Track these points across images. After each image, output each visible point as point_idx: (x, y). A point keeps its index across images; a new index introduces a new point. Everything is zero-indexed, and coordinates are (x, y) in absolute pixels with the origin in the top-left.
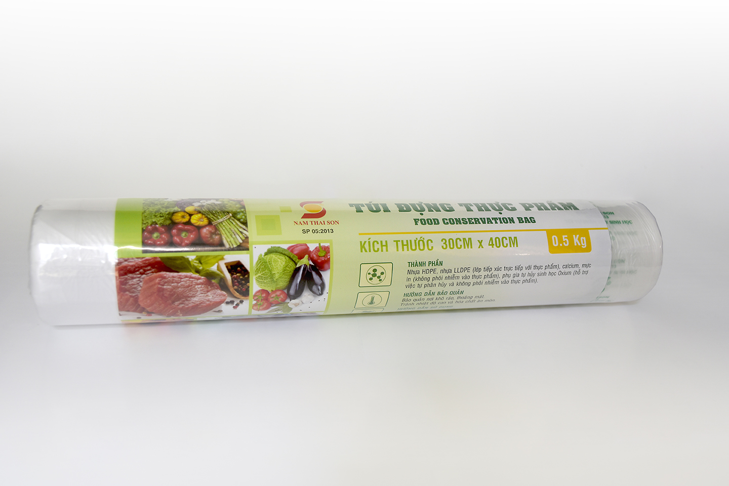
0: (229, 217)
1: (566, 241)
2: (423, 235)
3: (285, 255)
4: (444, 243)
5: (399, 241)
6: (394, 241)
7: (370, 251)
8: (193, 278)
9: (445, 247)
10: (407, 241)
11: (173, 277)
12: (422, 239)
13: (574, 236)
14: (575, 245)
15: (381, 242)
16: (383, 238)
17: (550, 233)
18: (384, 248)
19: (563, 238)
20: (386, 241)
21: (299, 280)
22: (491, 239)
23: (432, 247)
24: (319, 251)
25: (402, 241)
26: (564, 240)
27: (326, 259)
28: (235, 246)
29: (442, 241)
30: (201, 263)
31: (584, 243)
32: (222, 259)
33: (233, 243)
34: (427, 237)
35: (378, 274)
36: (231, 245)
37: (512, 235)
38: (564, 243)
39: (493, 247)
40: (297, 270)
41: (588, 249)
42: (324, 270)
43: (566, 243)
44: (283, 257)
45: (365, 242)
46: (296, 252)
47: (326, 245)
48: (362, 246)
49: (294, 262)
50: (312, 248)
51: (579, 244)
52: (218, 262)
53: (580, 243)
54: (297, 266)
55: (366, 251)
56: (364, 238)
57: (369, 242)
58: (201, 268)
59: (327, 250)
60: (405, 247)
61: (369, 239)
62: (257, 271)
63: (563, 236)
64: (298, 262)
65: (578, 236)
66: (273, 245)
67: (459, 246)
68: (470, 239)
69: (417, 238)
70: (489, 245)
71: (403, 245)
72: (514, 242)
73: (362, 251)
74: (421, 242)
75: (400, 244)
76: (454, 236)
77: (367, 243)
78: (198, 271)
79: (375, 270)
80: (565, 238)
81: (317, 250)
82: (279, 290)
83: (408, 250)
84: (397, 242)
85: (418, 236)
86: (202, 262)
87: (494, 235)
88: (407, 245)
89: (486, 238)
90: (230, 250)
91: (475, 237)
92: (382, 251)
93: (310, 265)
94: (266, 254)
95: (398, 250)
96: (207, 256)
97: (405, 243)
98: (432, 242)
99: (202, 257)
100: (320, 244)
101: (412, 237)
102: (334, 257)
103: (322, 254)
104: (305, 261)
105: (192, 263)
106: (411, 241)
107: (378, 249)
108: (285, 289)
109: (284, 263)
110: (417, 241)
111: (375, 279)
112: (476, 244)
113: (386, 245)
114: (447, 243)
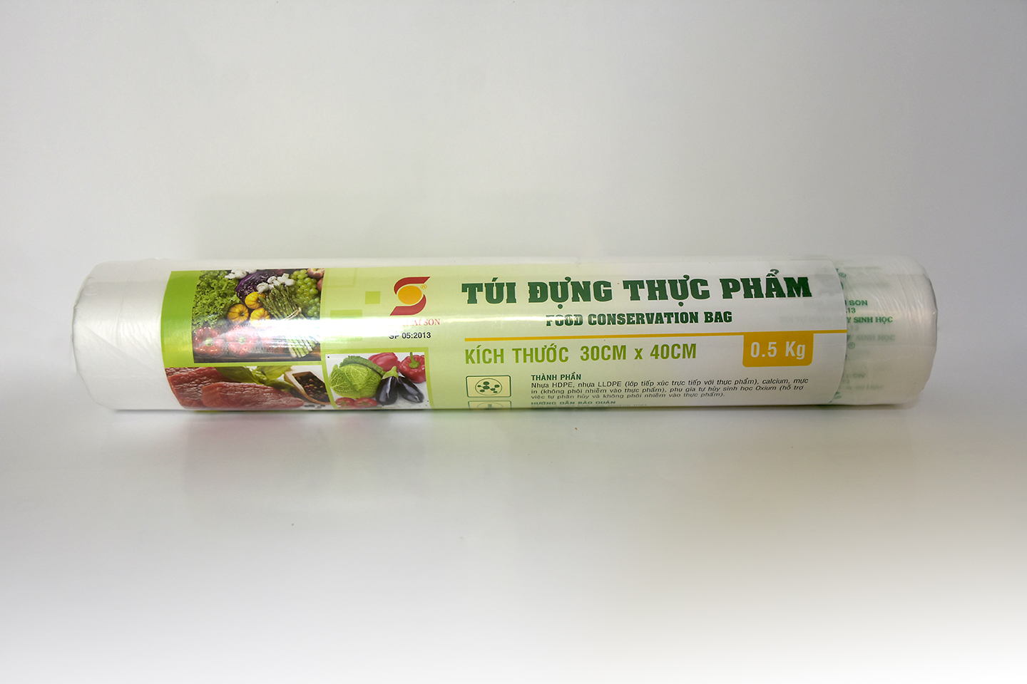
0: (297, 314)
1: (772, 352)
2: (556, 342)
3: (366, 366)
4: (584, 353)
5: (521, 349)
6: (513, 350)
7: (479, 362)
8: (257, 387)
9: (585, 358)
10: (531, 349)
11: (234, 386)
12: (553, 346)
13: (788, 343)
14: (787, 355)
15: (495, 350)
16: (498, 345)
17: (749, 338)
18: (499, 358)
19: (770, 346)
20: (502, 350)
21: (388, 391)
22: (656, 347)
23: (567, 358)
24: (410, 362)
25: (525, 350)
26: (769, 349)
27: (420, 371)
28: (303, 355)
29: (582, 349)
30: (265, 374)
31: (801, 353)
32: (290, 370)
33: (301, 351)
34: (560, 344)
35: (491, 386)
36: (298, 354)
37: (689, 341)
38: (769, 353)
39: (656, 358)
40: (383, 383)
41: (807, 360)
42: (419, 382)
43: (772, 353)
44: (364, 369)
45: (473, 351)
46: (380, 363)
47: (420, 354)
48: (469, 356)
49: (379, 374)
50: (401, 357)
51: (793, 355)
52: (284, 373)
53: (795, 352)
54: (384, 378)
55: (473, 362)
56: (473, 345)
57: (478, 351)
58: (265, 379)
59: (421, 360)
60: (528, 358)
61: (479, 346)
62: (334, 382)
63: (770, 343)
64: (384, 374)
65: (793, 343)
66: (351, 355)
67: (606, 357)
68: (624, 347)
69: (546, 346)
70: (652, 355)
71: (525, 355)
72: (690, 351)
73: (467, 362)
74: (551, 351)
75: (521, 354)
76: (600, 343)
77: (475, 352)
78: (262, 382)
79: (486, 383)
80: (772, 345)
81: (408, 360)
82: (365, 398)
83: (532, 361)
84: (517, 350)
85: (548, 343)
86: (265, 372)
87: (660, 342)
88: (531, 355)
89: (648, 345)
90: (297, 359)
91: (631, 345)
92: (496, 362)
93: (399, 377)
94: (342, 365)
95: (517, 361)
96: (270, 367)
97: (528, 352)
98: (567, 350)
99: (264, 367)
100: (411, 353)
101: (540, 344)
102: (431, 368)
103: (414, 365)
104: (393, 372)
105: (254, 374)
106: (537, 349)
107: (490, 360)
108: (373, 397)
109: (366, 375)
110: (546, 350)
111: (488, 392)
112: (631, 353)
113: (502, 355)
114: (589, 353)
